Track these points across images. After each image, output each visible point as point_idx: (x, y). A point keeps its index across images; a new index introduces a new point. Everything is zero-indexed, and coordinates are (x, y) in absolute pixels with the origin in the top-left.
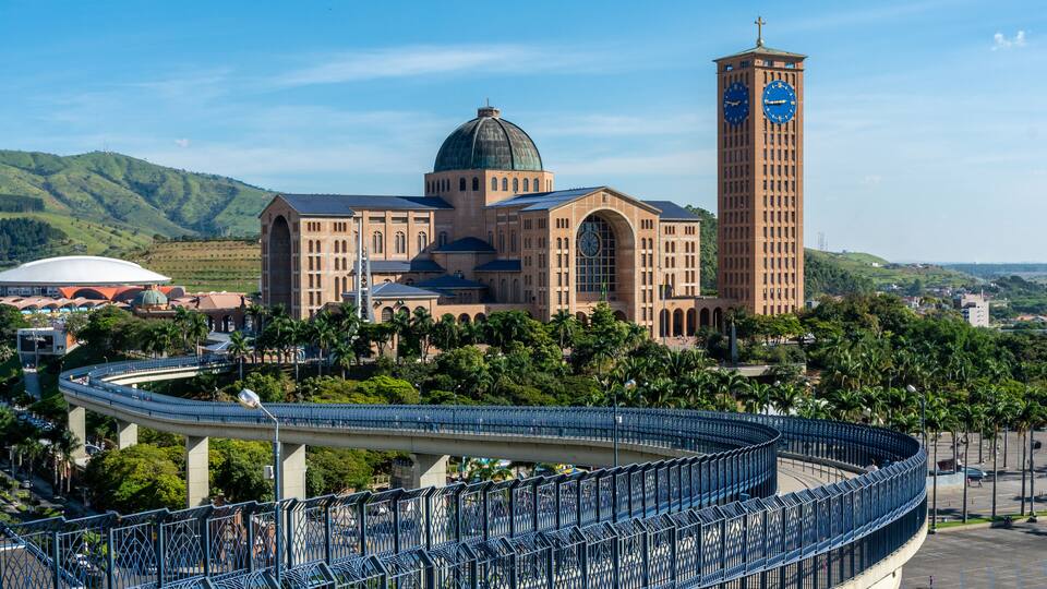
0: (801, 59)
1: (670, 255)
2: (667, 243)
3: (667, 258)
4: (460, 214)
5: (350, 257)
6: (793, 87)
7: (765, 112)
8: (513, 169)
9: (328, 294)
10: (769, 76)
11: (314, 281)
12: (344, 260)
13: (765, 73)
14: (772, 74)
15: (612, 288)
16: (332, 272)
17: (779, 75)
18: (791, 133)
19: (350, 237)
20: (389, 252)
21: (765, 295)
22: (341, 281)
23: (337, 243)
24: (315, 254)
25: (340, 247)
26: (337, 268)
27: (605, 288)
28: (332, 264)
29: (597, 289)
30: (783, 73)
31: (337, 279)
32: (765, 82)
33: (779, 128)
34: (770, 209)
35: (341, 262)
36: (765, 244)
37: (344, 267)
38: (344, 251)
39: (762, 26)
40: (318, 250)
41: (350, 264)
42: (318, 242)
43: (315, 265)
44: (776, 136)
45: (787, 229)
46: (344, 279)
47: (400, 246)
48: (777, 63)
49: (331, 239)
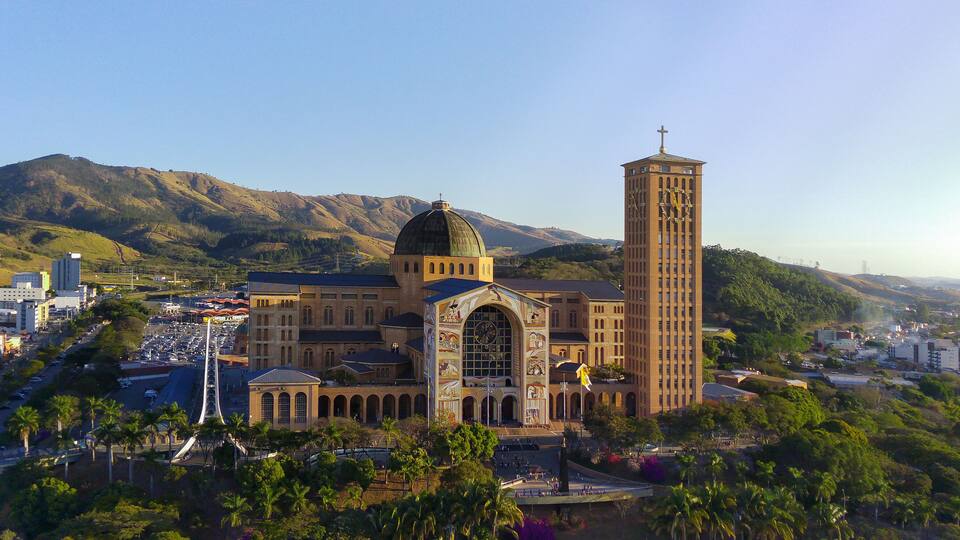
0: (700, 164)
1: (599, 331)
2: (596, 321)
3: (596, 334)
4: (405, 292)
5: (296, 329)
6: (690, 191)
7: (661, 214)
8: (449, 255)
9: (275, 361)
10: (665, 181)
11: (262, 350)
12: (290, 332)
13: (661, 178)
14: (668, 179)
15: (508, 373)
16: (279, 342)
17: (676, 180)
18: (688, 234)
19: (296, 313)
20: (339, 324)
21: (661, 385)
22: (287, 350)
23: (284, 317)
24: (263, 327)
25: (287, 321)
26: (283, 339)
27: (500, 373)
28: (279, 335)
29: (493, 373)
30: (680, 178)
31: (283, 348)
32: (661, 186)
33: (676, 229)
34: (666, 304)
35: (287, 334)
36: (661, 337)
37: (290, 338)
38: (290, 324)
39: (665, 134)
40: (266, 323)
41: (296, 335)
42: (266, 316)
43: (263, 335)
44: (672, 236)
45: (684, 323)
46: (290, 348)
47: (349, 319)
48: (674, 169)
49: (278, 314)
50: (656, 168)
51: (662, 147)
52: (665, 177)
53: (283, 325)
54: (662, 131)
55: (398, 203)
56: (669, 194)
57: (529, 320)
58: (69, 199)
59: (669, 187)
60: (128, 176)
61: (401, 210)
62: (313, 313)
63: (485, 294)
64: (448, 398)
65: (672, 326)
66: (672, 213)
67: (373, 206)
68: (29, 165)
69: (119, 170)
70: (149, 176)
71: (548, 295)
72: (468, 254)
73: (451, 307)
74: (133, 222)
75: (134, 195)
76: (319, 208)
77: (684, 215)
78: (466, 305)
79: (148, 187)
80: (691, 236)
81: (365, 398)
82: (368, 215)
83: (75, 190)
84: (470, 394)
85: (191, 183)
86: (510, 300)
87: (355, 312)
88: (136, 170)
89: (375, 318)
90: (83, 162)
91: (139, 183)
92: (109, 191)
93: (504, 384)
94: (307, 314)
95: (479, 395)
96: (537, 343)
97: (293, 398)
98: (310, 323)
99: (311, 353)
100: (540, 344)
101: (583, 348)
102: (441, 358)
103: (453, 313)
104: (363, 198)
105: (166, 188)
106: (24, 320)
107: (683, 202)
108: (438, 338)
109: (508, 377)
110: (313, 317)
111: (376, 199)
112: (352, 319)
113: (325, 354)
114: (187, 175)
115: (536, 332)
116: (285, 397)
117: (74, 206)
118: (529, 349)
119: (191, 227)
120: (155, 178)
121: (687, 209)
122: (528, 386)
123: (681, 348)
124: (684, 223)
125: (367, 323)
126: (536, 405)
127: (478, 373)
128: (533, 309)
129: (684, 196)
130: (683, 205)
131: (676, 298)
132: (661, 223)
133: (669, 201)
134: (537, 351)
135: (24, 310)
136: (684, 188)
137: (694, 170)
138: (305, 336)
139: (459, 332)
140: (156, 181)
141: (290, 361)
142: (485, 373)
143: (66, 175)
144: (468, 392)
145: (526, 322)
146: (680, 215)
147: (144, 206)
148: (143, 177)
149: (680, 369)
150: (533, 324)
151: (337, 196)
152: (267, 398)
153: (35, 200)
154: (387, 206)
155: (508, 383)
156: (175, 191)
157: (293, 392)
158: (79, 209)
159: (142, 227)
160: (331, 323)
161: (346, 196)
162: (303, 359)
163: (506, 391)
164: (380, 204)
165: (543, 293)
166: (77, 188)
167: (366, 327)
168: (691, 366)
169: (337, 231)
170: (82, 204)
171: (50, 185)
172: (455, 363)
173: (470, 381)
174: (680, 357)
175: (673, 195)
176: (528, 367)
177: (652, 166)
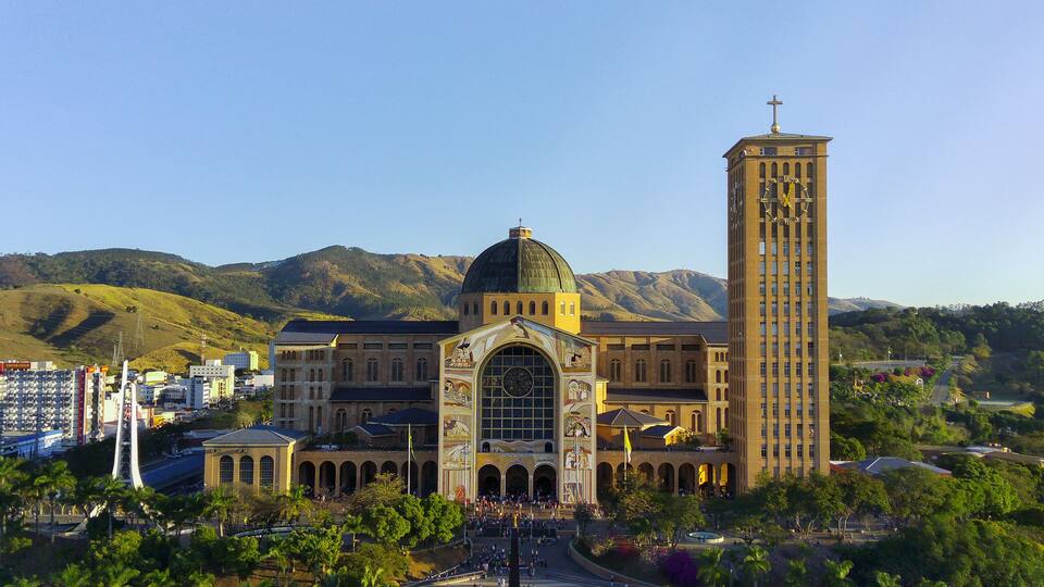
0: (825, 141)
1: (722, 386)
2: (718, 373)
5: (327, 386)
6: (809, 180)
7: (763, 214)
8: (516, 292)
9: (302, 424)
10: (769, 168)
11: (287, 410)
12: (320, 388)
13: (763, 165)
14: (775, 164)
15: (550, 435)
16: (306, 401)
17: (786, 165)
18: (805, 239)
19: (328, 366)
20: (385, 380)
21: (764, 454)
22: (315, 410)
23: (312, 370)
24: (288, 383)
25: (316, 377)
26: (312, 397)
27: (538, 435)
28: (307, 392)
29: (528, 436)
30: (792, 163)
31: (311, 408)
32: (763, 175)
33: (787, 234)
34: (771, 340)
35: (316, 391)
36: (764, 385)
37: (320, 397)
38: (320, 380)
39: (778, 107)
40: (293, 379)
41: (327, 393)
42: (293, 370)
43: (288, 393)
44: (781, 243)
45: (800, 365)
46: (320, 408)
47: (397, 373)
48: (783, 150)
49: (306, 367)
50: (756, 150)
51: (774, 124)
52: (768, 163)
53: (312, 380)
54: (774, 103)
55: (675, 277)
56: (775, 185)
57: (568, 364)
58: (339, 288)
59: (774, 175)
60: (397, 263)
61: (678, 285)
62: (354, 367)
63: (506, 329)
64: (456, 466)
65: (782, 370)
66: (780, 213)
67: (647, 282)
68: (306, 257)
69: (390, 258)
70: (418, 262)
71: (653, 340)
72: (542, 289)
73: (461, 347)
74: (393, 307)
75: (401, 282)
76: (586, 287)
77: (799, 212)
78: (480, 345)
79: (415, 272)
80: (811, 243)
81: (358, 465)
82: (640, 292)
83: (345, 278)
84: (489, 461)
85: (459, 266)
86: (542, 337)
87: (405, 365)
88: (405, 257)
89: (429, 371)
90: (357, 252)
91: (409, 270)
92: (378, 279)
93: (543, 448)
94: (345, 367)
95: (503, 463)
96: (579, 394)
97: (257, 463)
98: (350, 379)
99: (344, 414)
100: (584, 395)
101: (699, 408)
102: (446, 414)
103: (464, 355)
104: (636, 274)
105: (433, 273)
106: (193, 395)
107: (798, 195)
108: (442, 388)
109: (549, 441)
110: (354, 371)
111: (650, 275)
112: (401, 374)
113: (360, 416)
114: (455, 258)
115: (578, 379)
116: (247, 462)
117: (344, 294)
118: (568, 402)
119: (449, 309)
120: (423, 264)
121: (803, 205)
122: (566, 452)
123: (795, 400)
124: (799, 226)
125: (419, 378)
126: (578, 477)
127: (507, 435)
128: (573, 348)
129: (799, 187)
130: (797, 200)
131: (788, 330)
132: (763, 226)
133: (775, 195)
134: (580, 404)
135: (193, 386)
136: (798, 175)
137: (814, 150)
138: (339, 394)
139: (472, 379)
140: (423, 266)
141: (319, 424)
142: (517, 435)
143: (339, 265)
144: (487, 460)
145: (563, 366)
146: (792, 214)
147: (410, 291)
148: (412, 263)
149: (794, 430)
150: (574, 369)
151: (608, 273)
152: (226, 462)
153: (309, 289)
154: (662, 281)
155: (549, 449)
156: (441, 276)
157: (256, 455)
158: (348, 297)
159: (400, 311)
160: (375, 379)
161: (617, 273)
162: (335, 421)
163: (541, 459)
164: (654, 279)
165: (648, 338)
166: (347, 277)
167: (417, 384)
168: (812, 426)
169: (598, 309)
170: (350, 291)
171: (324, 275)
172: (465, 420)
173: (496, 445)
174: (794, 413)
175: (780, 187)
176: (565, 426)
177: (747, 147)
